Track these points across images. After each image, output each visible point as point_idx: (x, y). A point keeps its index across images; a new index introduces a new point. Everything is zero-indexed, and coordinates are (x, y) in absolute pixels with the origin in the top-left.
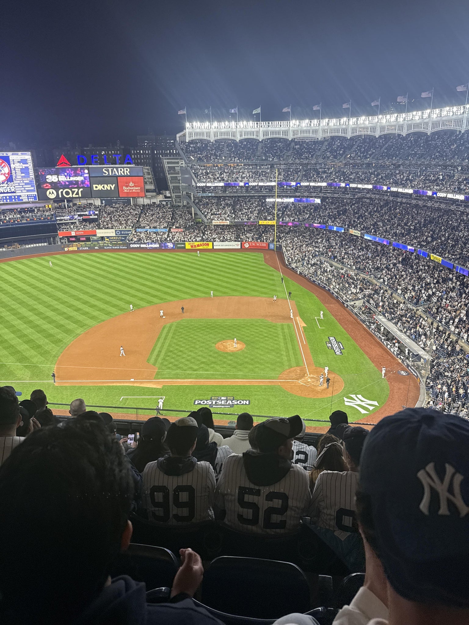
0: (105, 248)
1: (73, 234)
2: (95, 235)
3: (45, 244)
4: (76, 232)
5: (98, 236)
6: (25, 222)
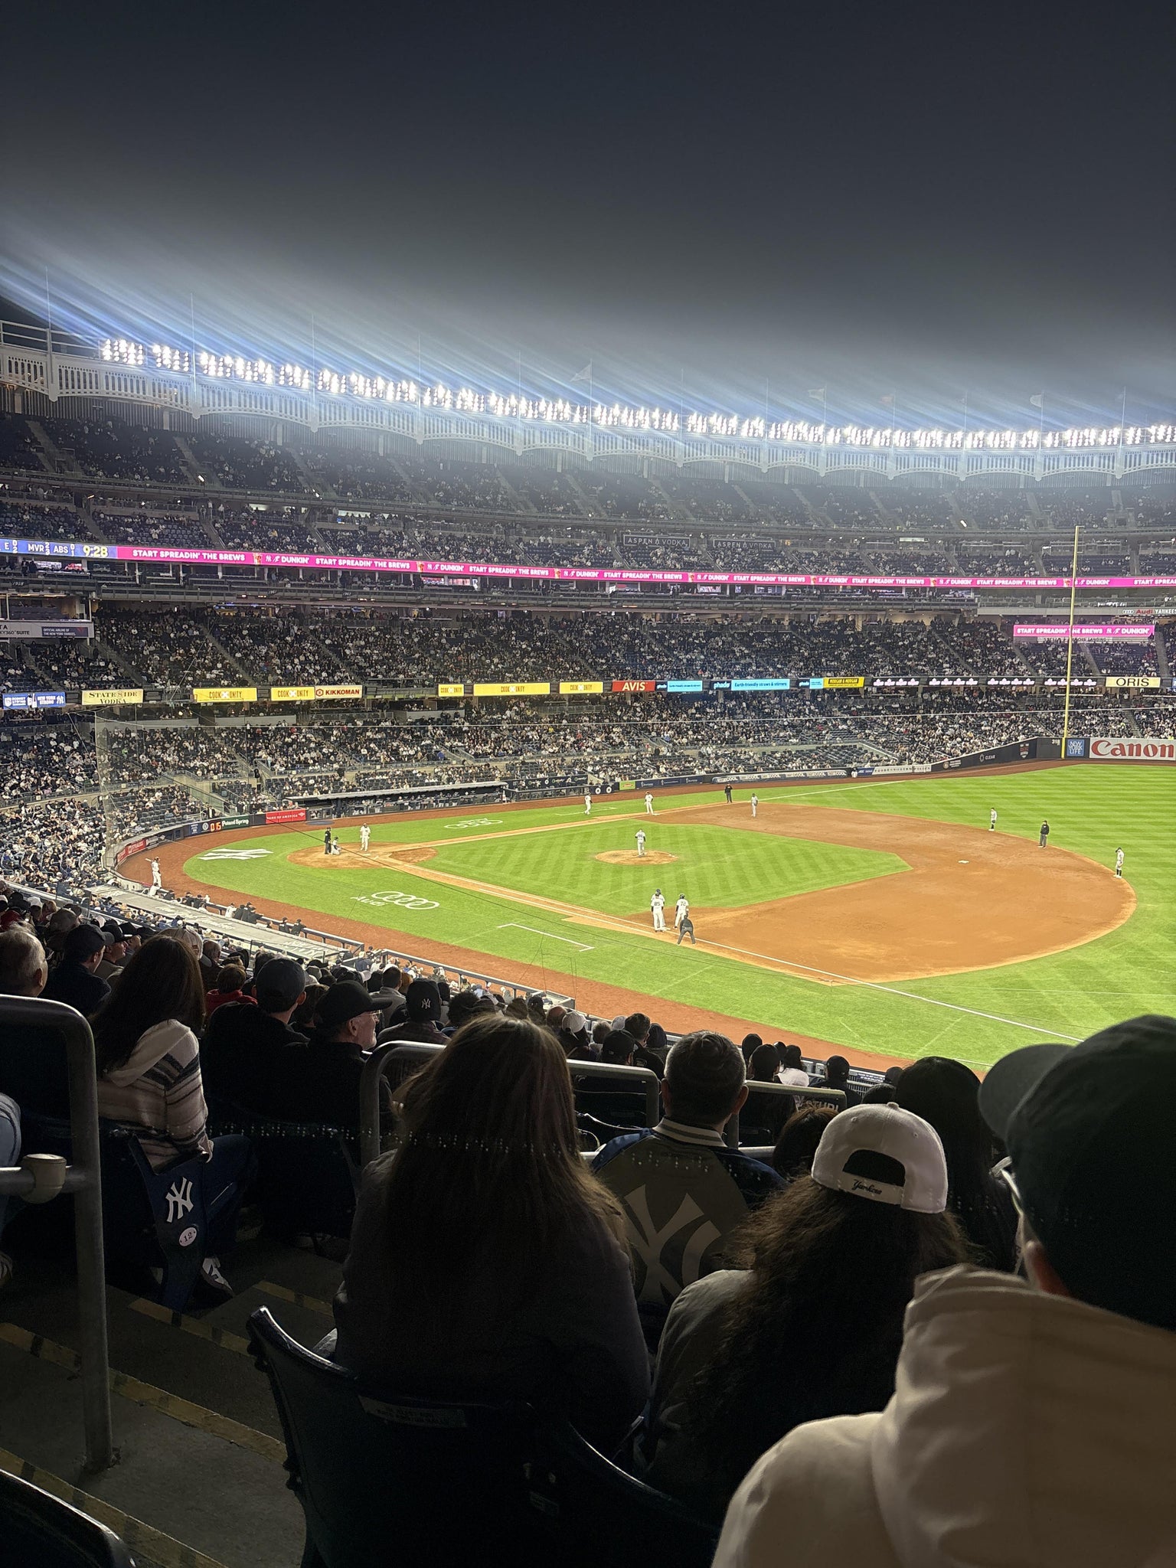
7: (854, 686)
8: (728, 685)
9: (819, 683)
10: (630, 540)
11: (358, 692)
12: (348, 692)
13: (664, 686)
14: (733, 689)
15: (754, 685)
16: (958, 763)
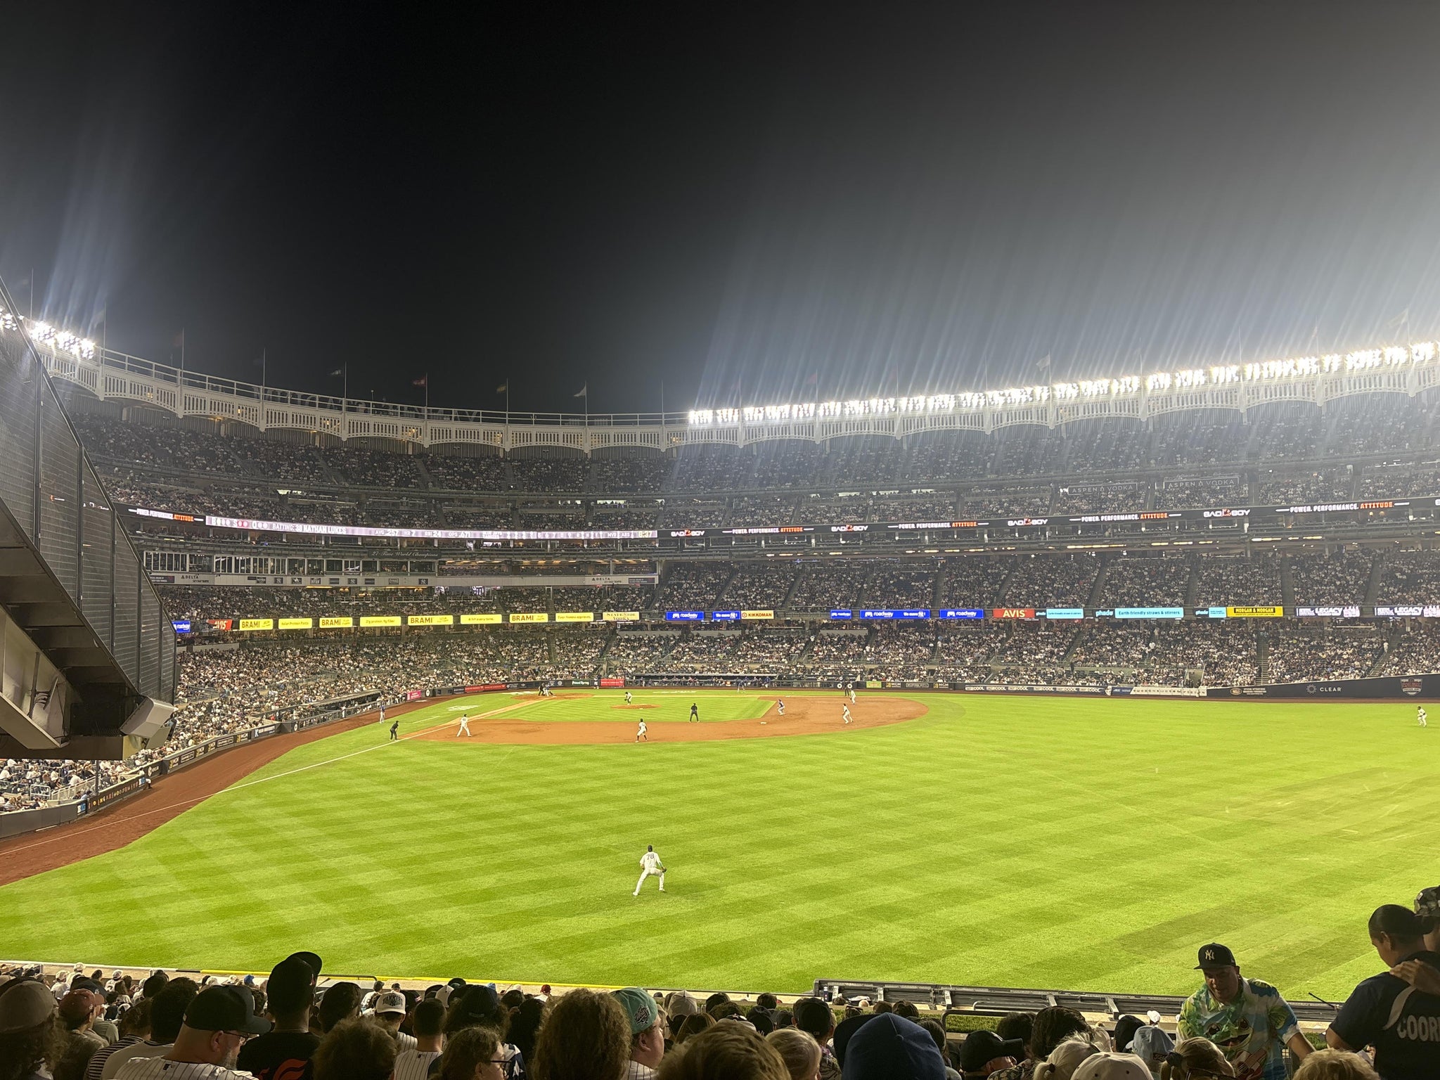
7: (1269, 615)
8: (1111, 613)
9: (1220, 612)
10: (1074, 491)
11: (770, 615)
12: (763, 615)
13: (1043, 614)
14: (1117, 616)
15: (1141, 613)
16: (1264, 691)
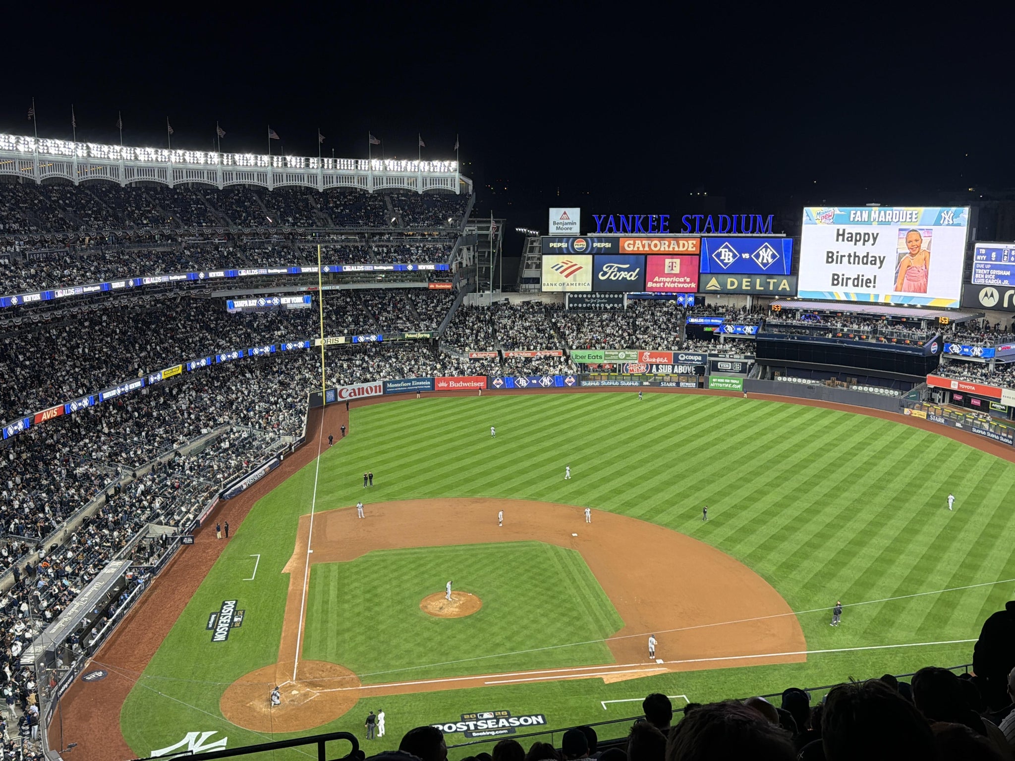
0: (974, 430)
1: (954, 386)
2: (999, 401)
3: (896, 393)
4: (959, 383)
5: (1002, 402)
6: (874, 341)
